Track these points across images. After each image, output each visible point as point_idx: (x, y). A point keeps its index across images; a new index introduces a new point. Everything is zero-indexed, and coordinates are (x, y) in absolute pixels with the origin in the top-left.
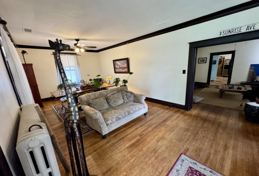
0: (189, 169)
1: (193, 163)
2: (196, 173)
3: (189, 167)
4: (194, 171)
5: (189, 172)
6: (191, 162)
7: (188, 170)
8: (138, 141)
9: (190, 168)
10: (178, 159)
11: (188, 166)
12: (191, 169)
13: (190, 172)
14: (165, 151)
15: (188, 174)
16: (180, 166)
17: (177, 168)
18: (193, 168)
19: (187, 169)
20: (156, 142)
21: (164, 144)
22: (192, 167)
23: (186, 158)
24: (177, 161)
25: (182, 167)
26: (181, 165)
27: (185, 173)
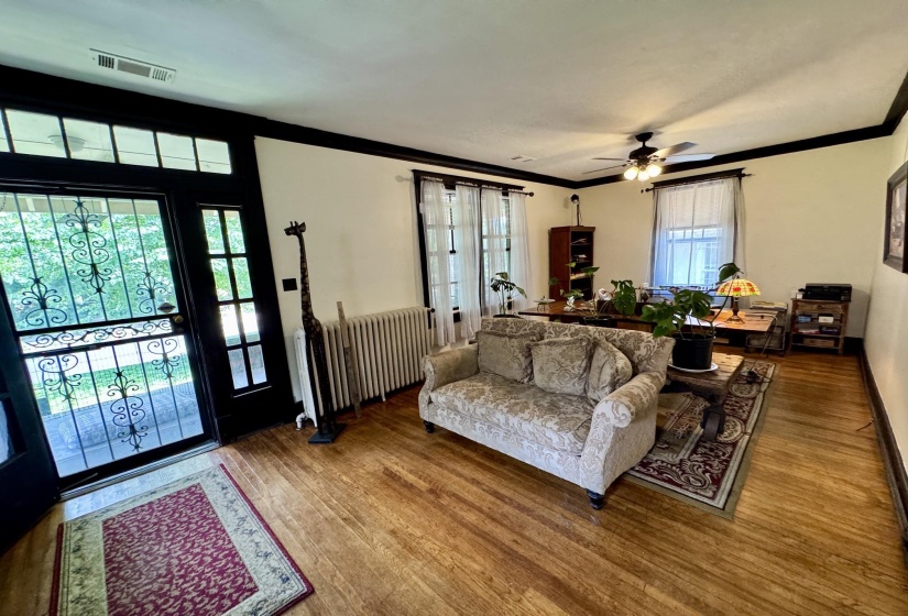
0: (251, 586)
1: (260, 609)
2: (231, 601)
3: (256, 587)
4: (238, 597)
5: (247, 580)
6: (265, 601)
7: (251, 579)
8: (409, 486)
9: (253, 591)
10: (298, 570)
11: (260, 587)
12: (249, 590)
13: (243, 583)
14: (346, 545)
15: (243, 576)
16: (274, 564)
17: (274, 556)
18: (247, 597)
19: (255, 577)
20: (392, 527)
21: (374, 548)
22: (251, 594)
23: (288, 592)
24: (293, 564)
25: (268, 570)
26: (274, 570)
27: (249, 570)
